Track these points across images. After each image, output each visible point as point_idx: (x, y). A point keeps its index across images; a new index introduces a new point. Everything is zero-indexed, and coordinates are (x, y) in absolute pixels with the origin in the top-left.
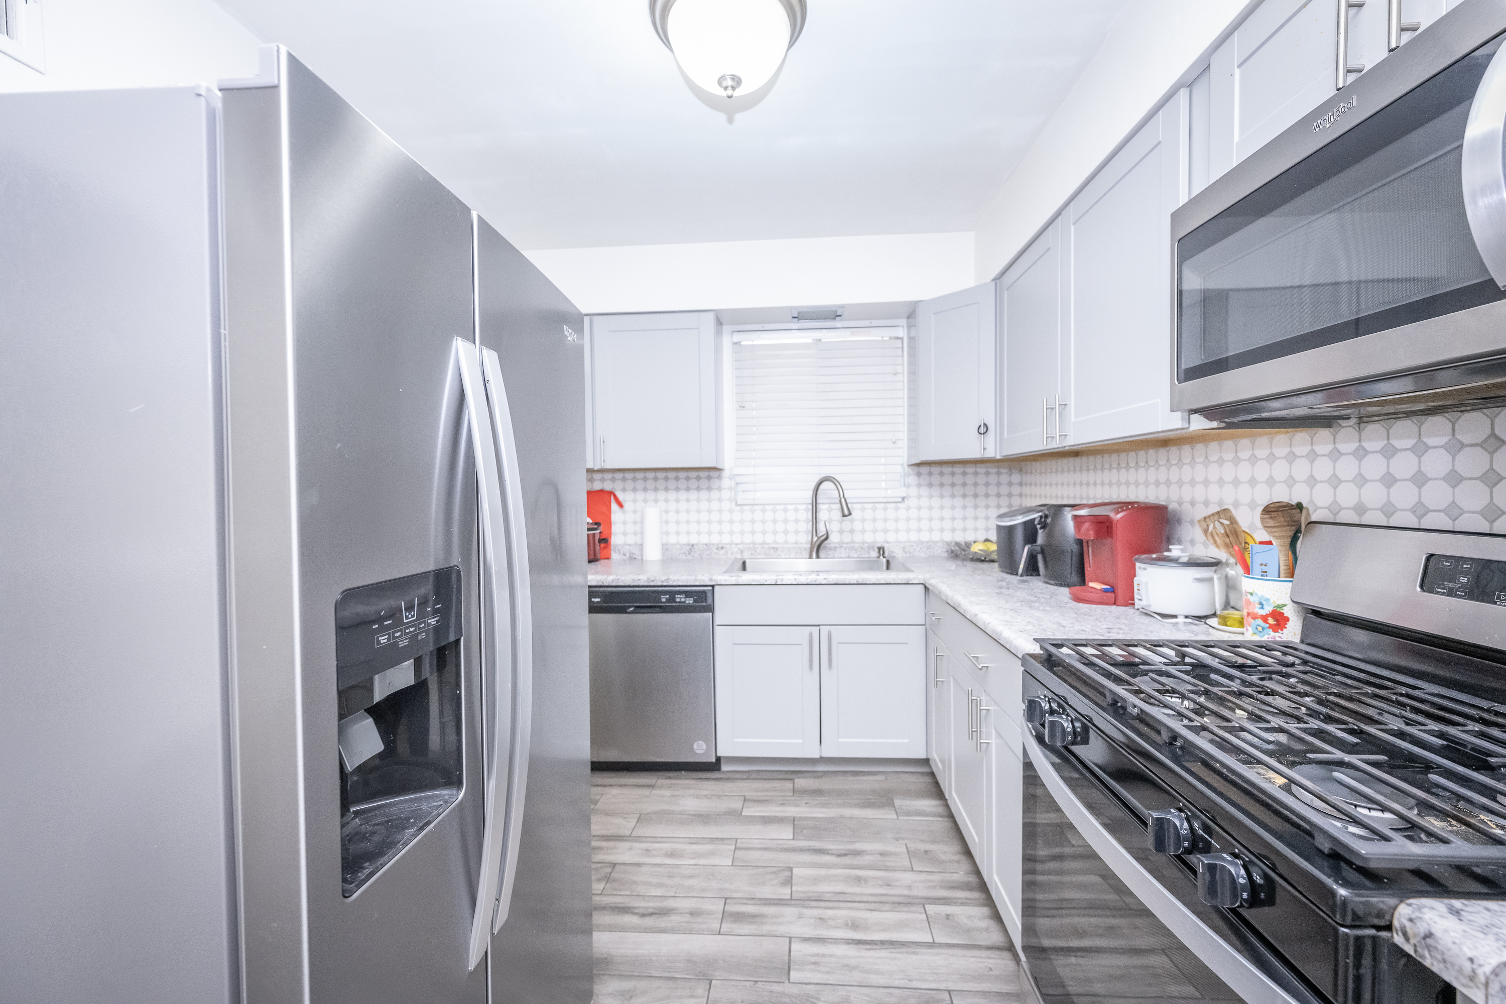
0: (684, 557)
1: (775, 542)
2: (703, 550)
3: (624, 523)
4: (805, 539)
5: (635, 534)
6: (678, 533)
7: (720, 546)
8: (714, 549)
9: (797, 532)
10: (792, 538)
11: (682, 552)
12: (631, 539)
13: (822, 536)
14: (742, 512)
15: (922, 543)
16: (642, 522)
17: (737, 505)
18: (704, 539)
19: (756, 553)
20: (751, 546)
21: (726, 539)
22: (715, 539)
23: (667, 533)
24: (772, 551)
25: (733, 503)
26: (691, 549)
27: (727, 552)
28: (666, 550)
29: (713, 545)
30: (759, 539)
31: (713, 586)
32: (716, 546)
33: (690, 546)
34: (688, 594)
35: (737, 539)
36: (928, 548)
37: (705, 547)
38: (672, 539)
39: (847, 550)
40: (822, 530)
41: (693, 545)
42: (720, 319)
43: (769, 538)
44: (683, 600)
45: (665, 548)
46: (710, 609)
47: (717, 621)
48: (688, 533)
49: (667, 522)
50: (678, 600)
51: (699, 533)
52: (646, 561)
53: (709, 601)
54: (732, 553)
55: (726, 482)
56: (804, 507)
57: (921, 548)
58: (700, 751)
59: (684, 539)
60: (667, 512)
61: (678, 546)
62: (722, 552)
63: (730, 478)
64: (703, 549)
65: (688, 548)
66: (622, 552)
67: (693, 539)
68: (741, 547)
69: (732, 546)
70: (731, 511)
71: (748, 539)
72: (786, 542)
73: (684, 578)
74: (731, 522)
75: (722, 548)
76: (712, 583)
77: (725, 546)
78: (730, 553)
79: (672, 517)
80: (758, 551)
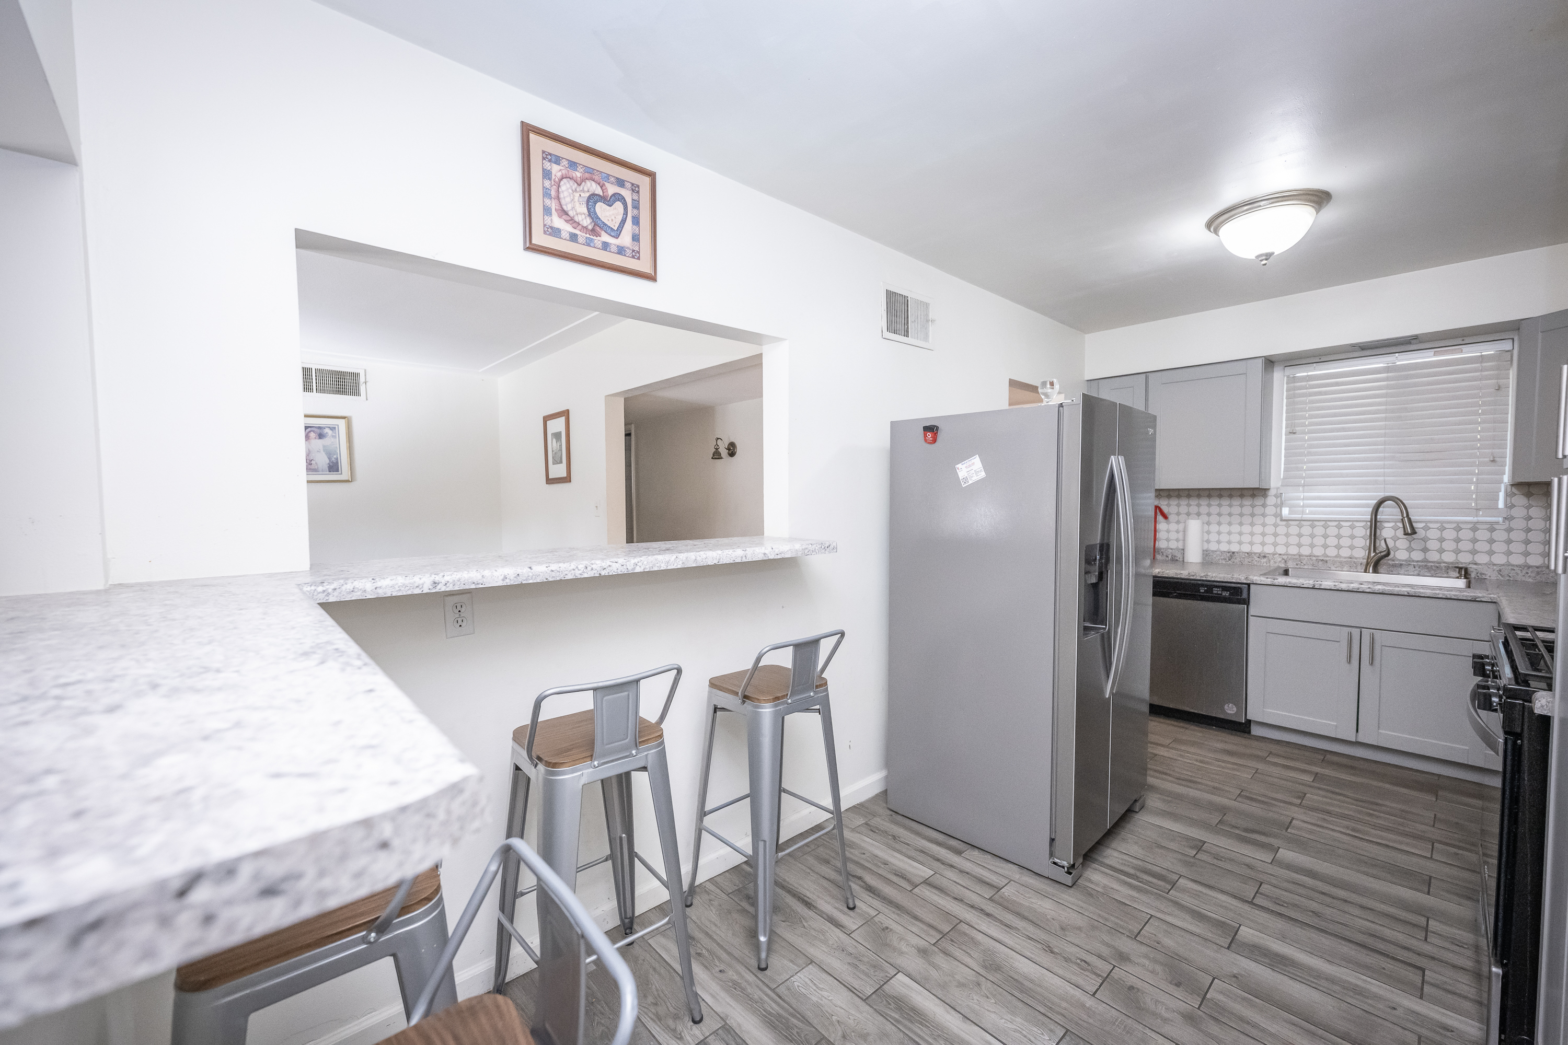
0: (1224, 562)
1: (1325, 555)
3: (1168, 531)
4: (1361, 554)
5: (1177, 540)
6: (1219, 542)
7: (1262, 555)
8: (1255, 557)
9: (1352, 547)
10: (1345, 553)
11: (1222, 557)
12: (1173, 545)
13: (1380, 553)
14: (1288, 526)
15: (1529, 567)
16: (1185, 531)
17: (1282, 520)
18: (1246, 548)
19: (1302, 564)
20: (1297, 557)
21: (1269, 549)
22: (1257, 549)
23: (1208, 541)
24: (1320, 563)
25: (1278, 519)
26: (1231, 556)
27: (1268, 560)
28: (1207, 555)
29: (1255, 554)
30: (1306, 551)
31: (1249, 585)
32: (1257, 555)
33: (1231, 553)
34: (1225, 588)
35: (1281, 550)
36: (1538, 573)
37: (1246, 555)
38: (1213, 547)
39: (1417, 568)
40: (1382, 546)
41: (1233, 553)
42: (1270, 363)
43: (1318, 552)
44: (1220, 592)
45: (1206, 553)
46: (1246, 602)
47: (1252, 612)
48: (1229, 542)
49: (1209, 532)
50: (1215, 592)
51: (1240, 543)
52: (1187, 563)
53: (1245, 595)
54: (1275, 562)
55: (1271, 500)
56: (1363, 524)
57: (1527, 573)
58: (1230, 711)
59: (1224, 547)
60: (1208, 523)
61: (1218, 553)
62: (1265, 560)
63: (1276, 496)
64: (1243, 556)
65: (1228, 555)
66: (1165, 554)
67: (1235, 548)
68: (1285, 557)
69: (1276, 556)
70: (1276, 525)
71: (1293, 550)
72: (1338, 556)
73: (1222, 576)
74: (1276, 535)
75: (1265, 557)
76: (1249, 582)
77: (1267, 556)
78: (1272, 561)
79: (1214, 528)
80: (1304, 562)
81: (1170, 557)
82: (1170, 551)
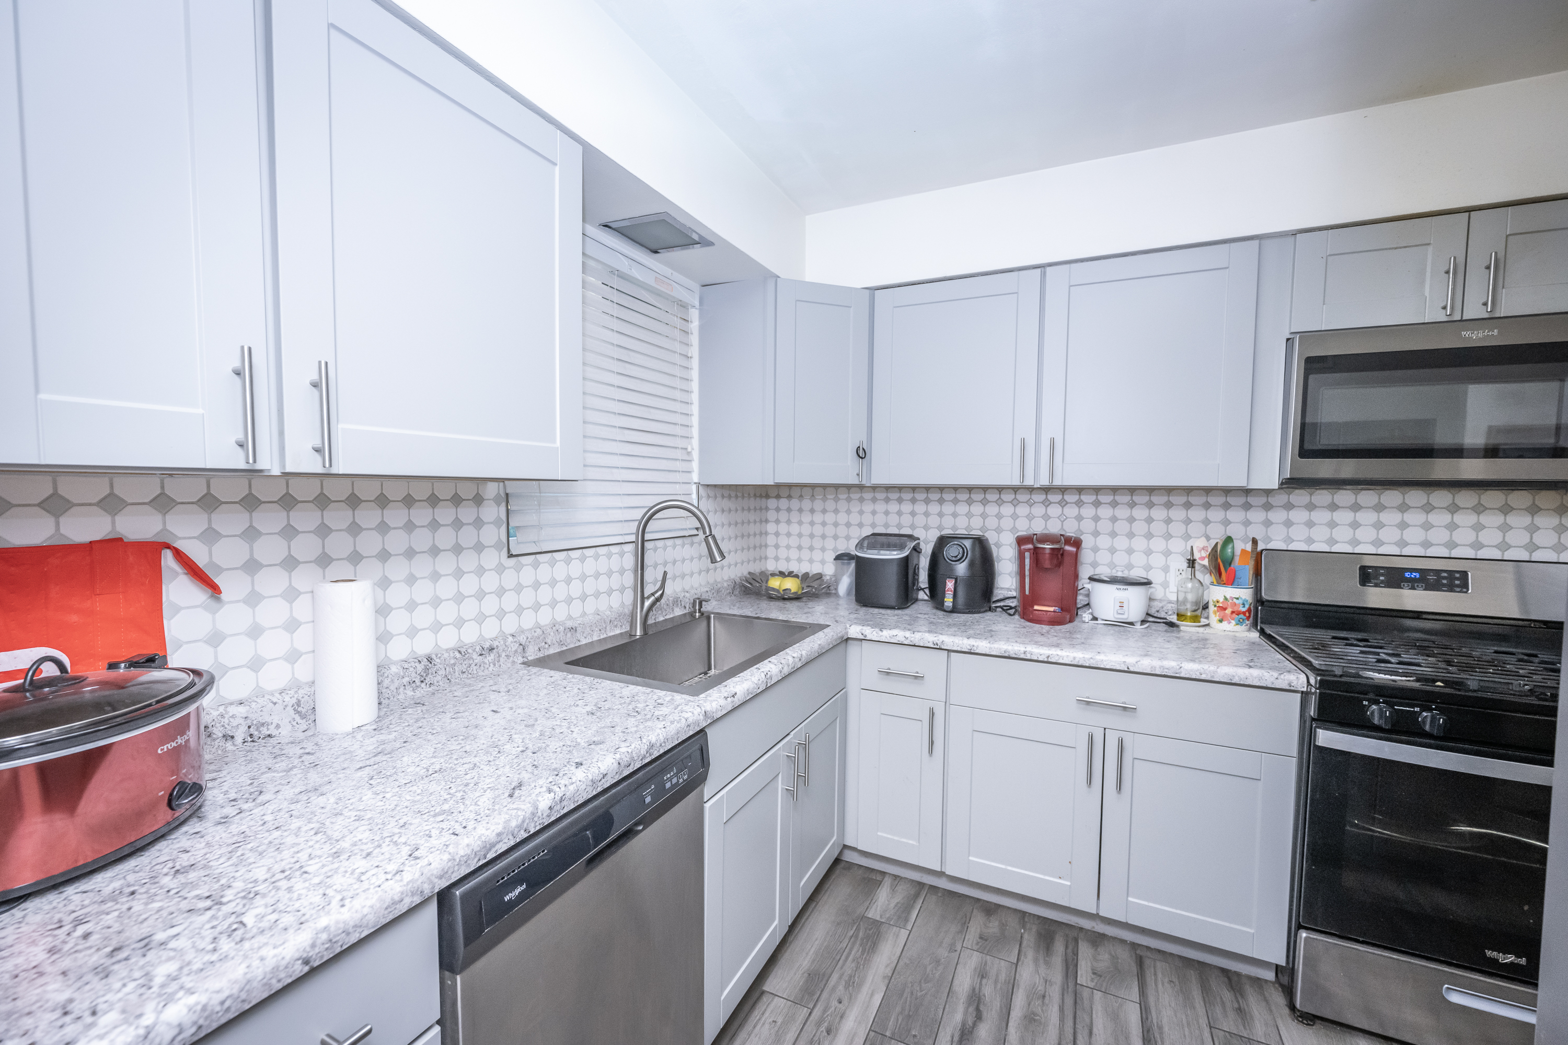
0: (410, 693)
1: (569, 618)
2: (454, 664)
7: (487, 645)
8: (475, 656)
11: (406, 680)
13: (653, 594)
14: (516, 569)
17: (511, 556)
18: (448, 639)
19: (547, 646)
20: (536, 633)
21: (490, 630)
24: (569, 634)
25: (504, 552)
26: (426, 669)
27: (499, 656)
29: (472, 646)
30: (546, 616)
32: (478, 648)
33: (425, 662)
35: (510, 625)
37: (458, 655)
41: (430, 660)
48: (412, 632)
50: (668, 785)
55: (488, 510)
62: (492, 656)
63: (498, 501)
64: (452, 661)
65: (420, 667)
67: (424, 645)
68: (520, 638)
70: (500, 569)
71: (529, 620)
72: (584, 614)
74: (499, 592)
75: (491, 649)
77: (495, 644)
78: (503, 655)
79: (398, 595)
80: (549, 642)
81: (240, 736)
82: (241, 710)
